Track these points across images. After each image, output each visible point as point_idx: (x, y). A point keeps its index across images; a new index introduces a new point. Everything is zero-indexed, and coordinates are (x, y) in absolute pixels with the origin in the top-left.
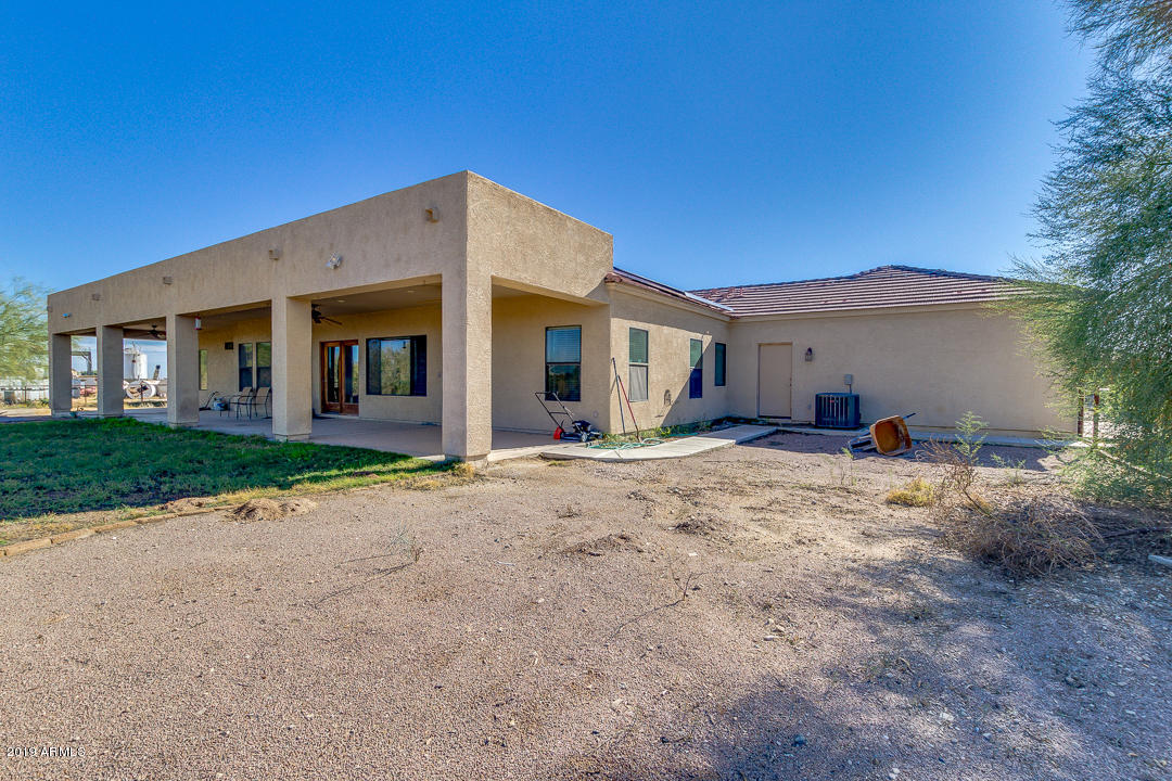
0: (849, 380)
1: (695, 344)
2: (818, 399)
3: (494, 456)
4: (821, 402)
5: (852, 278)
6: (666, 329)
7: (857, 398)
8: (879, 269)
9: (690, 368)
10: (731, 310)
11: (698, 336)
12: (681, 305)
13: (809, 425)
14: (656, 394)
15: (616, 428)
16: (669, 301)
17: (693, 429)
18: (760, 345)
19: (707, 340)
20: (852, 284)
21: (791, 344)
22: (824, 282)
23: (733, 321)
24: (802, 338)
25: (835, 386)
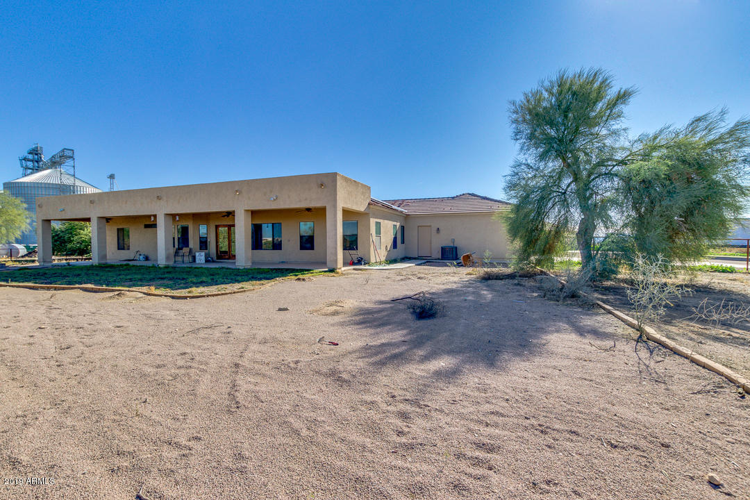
0: (453, 241)
1: (395, 226)
2: (442, 248)
3: (343, 269)
4: (443, 250)
5: (453, 198)
6: (386, 221)
7: (456, 248)
8: (463, 194)
9: (393, 237)
10: (406, 211)
11: (395, 223)
12: (391, 211)
13: (439, 259)
14: (383, 248)
15: (373, 260)
16: (387, 210)
17: (394, 261)
18: (418, 227)
19: (398, 224)
20: (452, 201)
21: (430, 226)
22: (442, 199)
23: (407, 217)
24: (435, 225)
25: (447, 243)
